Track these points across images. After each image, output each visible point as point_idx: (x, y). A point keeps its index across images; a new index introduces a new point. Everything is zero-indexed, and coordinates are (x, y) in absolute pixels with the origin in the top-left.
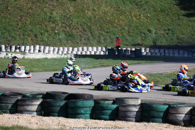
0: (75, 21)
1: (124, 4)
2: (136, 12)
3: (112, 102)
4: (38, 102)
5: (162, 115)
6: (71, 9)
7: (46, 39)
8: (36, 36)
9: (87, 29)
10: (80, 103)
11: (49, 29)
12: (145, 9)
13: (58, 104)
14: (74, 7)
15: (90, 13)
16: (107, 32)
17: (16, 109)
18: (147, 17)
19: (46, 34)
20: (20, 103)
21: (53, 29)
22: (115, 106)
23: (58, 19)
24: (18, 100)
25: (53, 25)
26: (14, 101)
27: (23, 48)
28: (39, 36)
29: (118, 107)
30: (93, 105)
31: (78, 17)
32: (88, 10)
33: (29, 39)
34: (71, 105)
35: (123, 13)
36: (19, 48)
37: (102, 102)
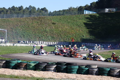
0: (55, 32)
1: (74, 26)
2: (78, 29)
3: (85, 66)
4: (55, 66)
5: (107, 72)
6: (53, 27)
7: (44, 39)
8: (40, 37)
9: (59, 35)
10: (73, 67)
12: (81, 28)
13: (63, 67)
15: (60, 29)
16: (67, 36)
17: (45, 69)
18: (82, 31)
19: (44, 37)
20: (47, 67)
21: (46, 35)
22: (87, 69)
23: (48, 31)
24: (46, 66)
25: (46, 33)
26: (44, 66)
27: (35, 42)
29: (88, 69)
30: (78, 68)
31: (56, 30)
33: (37, 39)
34: (69, 68)
35: (73, 29)
36: (34, 42)
37: (81, 66)
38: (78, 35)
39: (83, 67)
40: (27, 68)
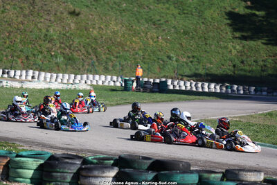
0: (77, 41)
1: (139, 22)
2: (153, 33)
6: (73, 26)
7: (40, 63)
8: (27, 58)
9: (90, 51)
10: (178, 178)
11: (44, 49)
12: (164, 30)
14: (76, 23)
15: (95, 32)
16: (117, 57)
18: (166, 40)
19: (40, 56)
21: (49, 50)
23: (55, 37)
25: (49, 45)
27: (12, 73)
28: (32, 59)
31: (81, 37)
32: (94, 28)
33: (19, 61)
35: (136, 34)
36: (8, 73)
37: (206, 175)
38: (154, 52)
39: (213, 175)
40: (11, 174)
